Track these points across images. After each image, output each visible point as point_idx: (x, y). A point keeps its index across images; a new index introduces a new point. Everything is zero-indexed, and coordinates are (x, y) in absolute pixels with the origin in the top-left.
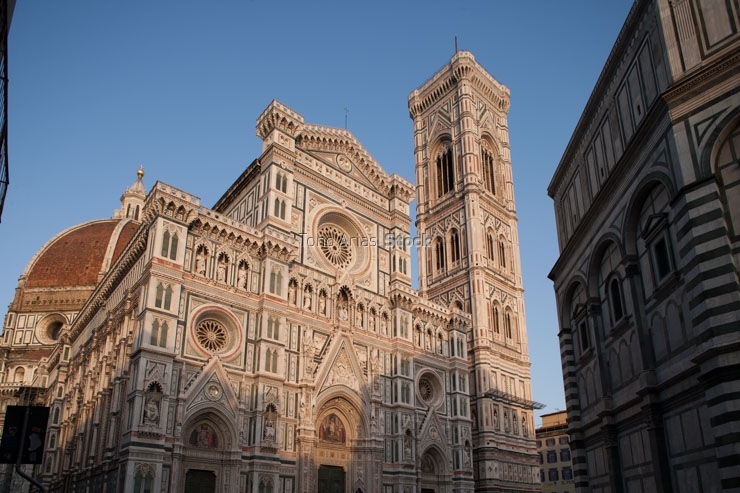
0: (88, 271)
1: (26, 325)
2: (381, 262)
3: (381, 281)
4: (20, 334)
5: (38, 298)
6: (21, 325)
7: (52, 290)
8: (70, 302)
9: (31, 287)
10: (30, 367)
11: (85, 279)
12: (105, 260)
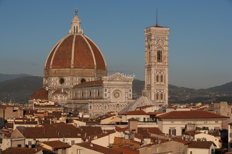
0: (68, 63)
1: (54, 80)
2: (126, 95)
3: (126, 99)
4: (53, 83)
5: (56, 72)
6: (53, 80)
7: (59, 69)
8: (64, 73)
9: (53, 68)
10: (59, 95)
11: (67, 66)
12: (72, 60)
